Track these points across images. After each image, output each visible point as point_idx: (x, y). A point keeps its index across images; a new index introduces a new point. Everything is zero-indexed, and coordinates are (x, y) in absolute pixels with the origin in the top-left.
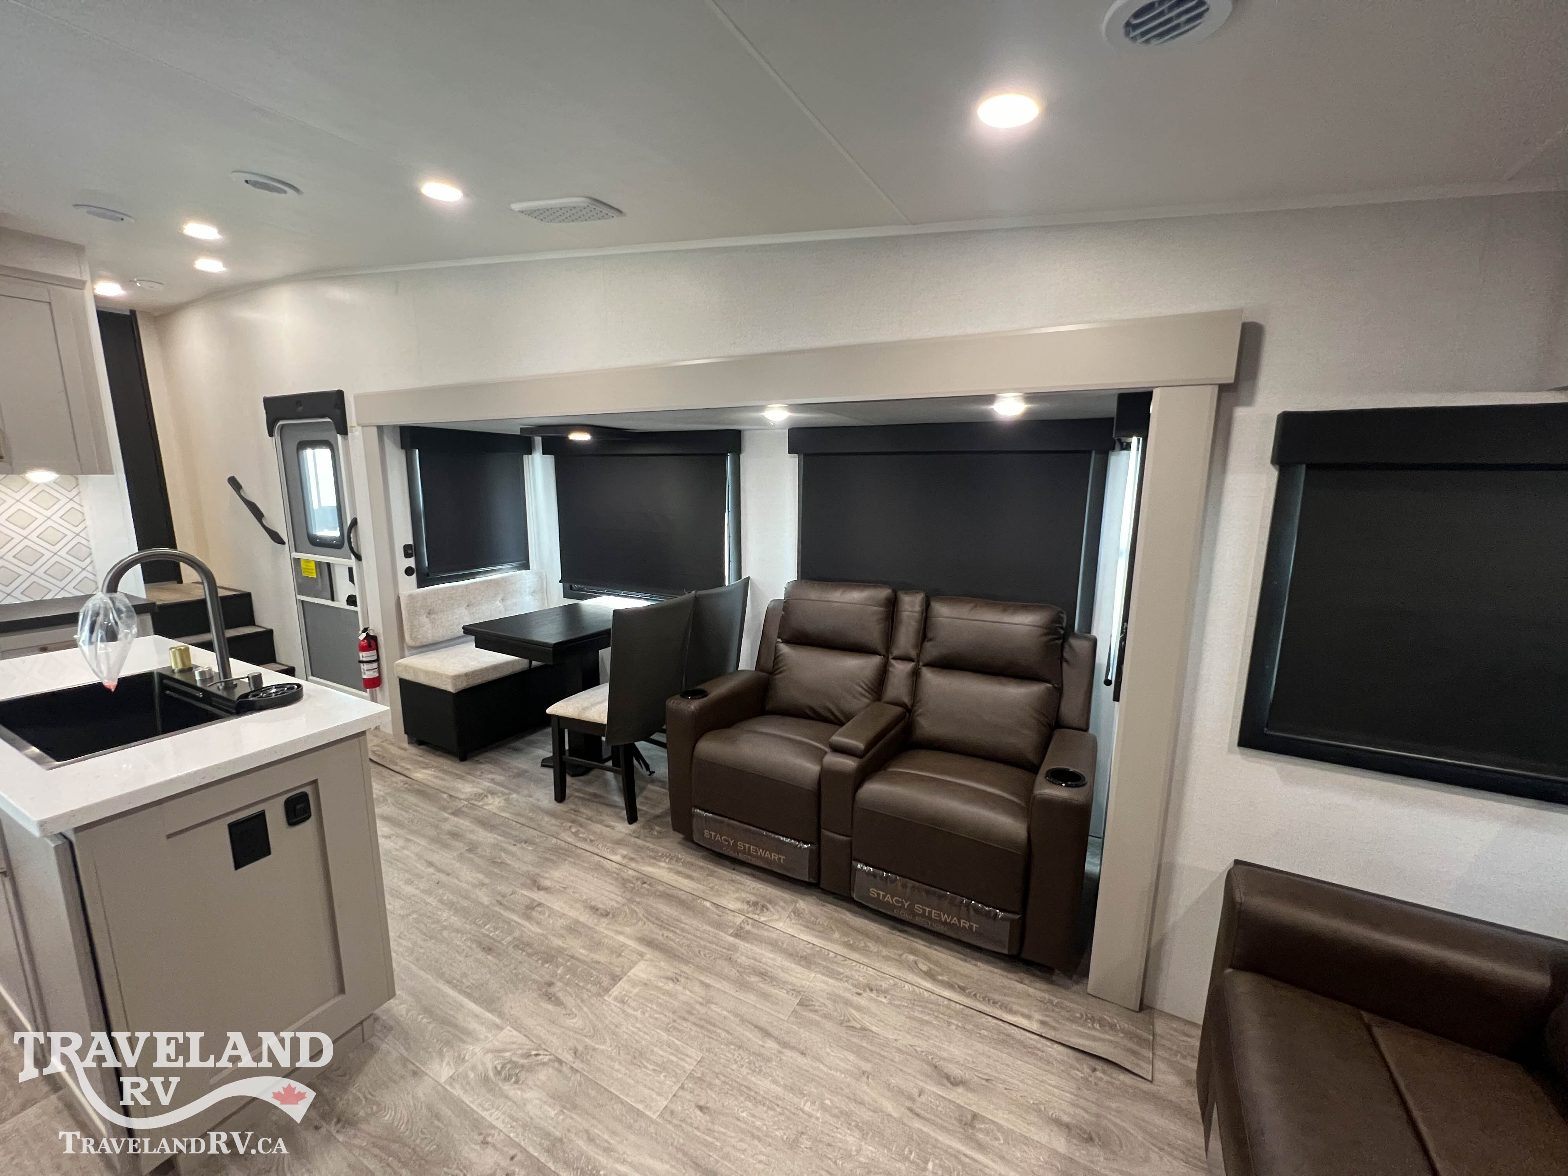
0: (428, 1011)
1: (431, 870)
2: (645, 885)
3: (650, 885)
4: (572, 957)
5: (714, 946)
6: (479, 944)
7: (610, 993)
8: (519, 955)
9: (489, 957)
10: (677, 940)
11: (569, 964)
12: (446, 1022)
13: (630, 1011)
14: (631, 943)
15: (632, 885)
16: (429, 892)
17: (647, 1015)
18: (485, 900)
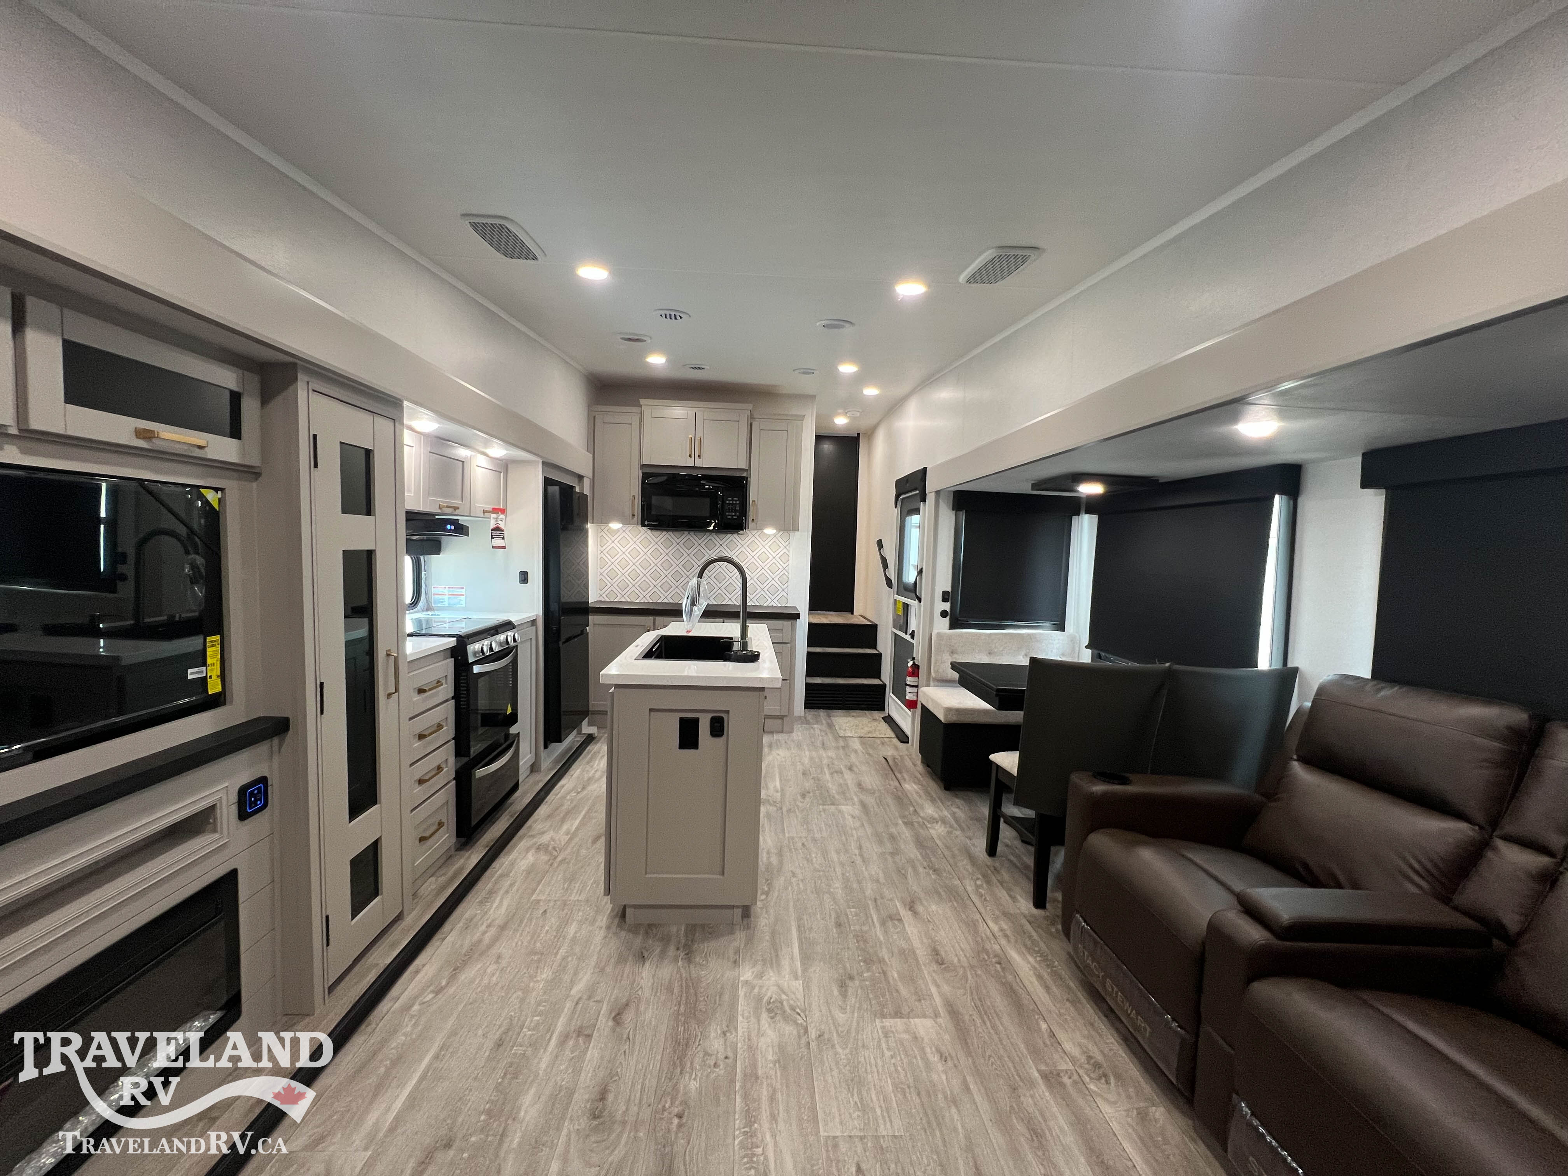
0: (773, 933)
1: (857, 852)
2: (998, 966)
3: (1003, 969)
4: (884, 973)
5: (1010, 1065)
6: (838, 917)
7: (884, 1020)
8: (852, 942)
9: (835, 930)
10: (980, 1030)
11: (877, 975)
12: (775, 947)
13: (884, 1045)
14: (938, 1000)
15: (986, 957)
16: (842, 864)
17: (893, 1061)
18: (868, 892)
